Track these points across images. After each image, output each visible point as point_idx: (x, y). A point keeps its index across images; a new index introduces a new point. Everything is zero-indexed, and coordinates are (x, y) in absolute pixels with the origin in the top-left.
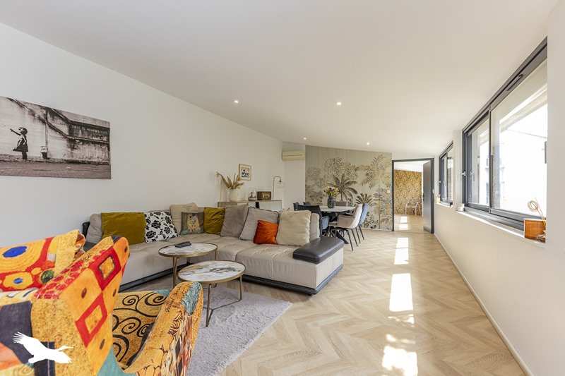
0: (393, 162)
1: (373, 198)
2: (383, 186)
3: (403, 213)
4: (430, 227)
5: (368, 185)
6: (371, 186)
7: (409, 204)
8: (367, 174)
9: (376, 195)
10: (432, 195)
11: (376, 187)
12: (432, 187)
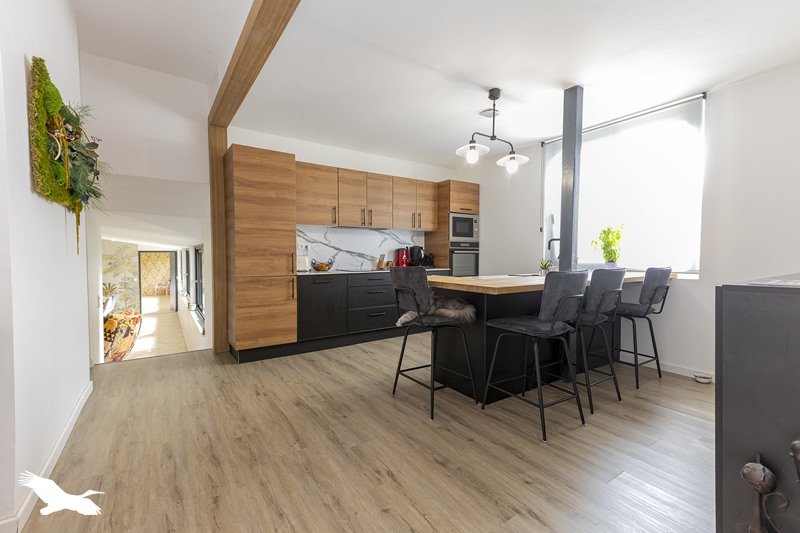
0: (139, 252)
1: (118, 286)
2: (129, 275)
3: (152, 295)
4: (175, 306)
5: (111, 274)
6: (116, 275)
7: (159, 285)
8: (110, 264)
9: (121, 284)
10: (176, 281)
11: (122, 276)
12: (176, 275)
